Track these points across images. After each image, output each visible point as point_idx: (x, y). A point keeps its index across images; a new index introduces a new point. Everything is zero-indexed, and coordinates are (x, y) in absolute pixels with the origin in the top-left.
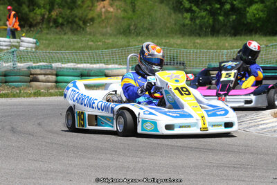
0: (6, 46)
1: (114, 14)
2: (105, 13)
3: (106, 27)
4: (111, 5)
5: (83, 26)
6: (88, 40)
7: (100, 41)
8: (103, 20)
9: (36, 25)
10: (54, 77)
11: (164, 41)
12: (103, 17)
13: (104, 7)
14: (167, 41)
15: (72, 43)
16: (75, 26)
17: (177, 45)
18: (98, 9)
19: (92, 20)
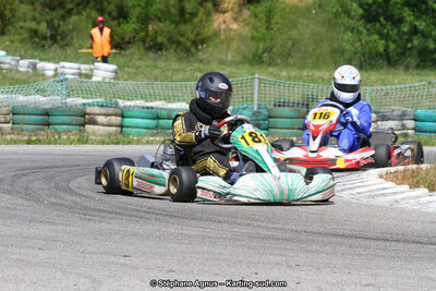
0: (73, 74)
1: (238, 32)
2: (225, 31)
4: (235, 19)
5: (193, 50)
6: (195, 70)
8: (222, 42)
10: (119, 119)
11: (305, 74)
12: (222, 38)
13: (225, 22)
14: (310, 74)
15: (169, 73)
17: (323, 80)
18: (215, 25)
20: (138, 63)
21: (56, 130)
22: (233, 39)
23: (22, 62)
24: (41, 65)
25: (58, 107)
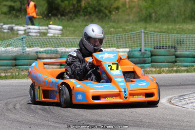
0: (36, 33)
1: (137, 3)
2: (129, 2)
3: (129, 15)
5: (109, 14)
6: (110, 27)
7: (120, 28)
8: (127, 9)
9: (67, 14)
11: (177, 27)
12: (127, 6)
14: (181, 27)
16: (102, 14)
17: (189, 30)
19: (117, 8)
20: (76, 24)
21: (20, 69)
22: (134, 7)
23: (4, 26)
24: (16, 28)
25: (21, 54)
